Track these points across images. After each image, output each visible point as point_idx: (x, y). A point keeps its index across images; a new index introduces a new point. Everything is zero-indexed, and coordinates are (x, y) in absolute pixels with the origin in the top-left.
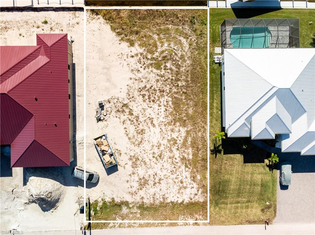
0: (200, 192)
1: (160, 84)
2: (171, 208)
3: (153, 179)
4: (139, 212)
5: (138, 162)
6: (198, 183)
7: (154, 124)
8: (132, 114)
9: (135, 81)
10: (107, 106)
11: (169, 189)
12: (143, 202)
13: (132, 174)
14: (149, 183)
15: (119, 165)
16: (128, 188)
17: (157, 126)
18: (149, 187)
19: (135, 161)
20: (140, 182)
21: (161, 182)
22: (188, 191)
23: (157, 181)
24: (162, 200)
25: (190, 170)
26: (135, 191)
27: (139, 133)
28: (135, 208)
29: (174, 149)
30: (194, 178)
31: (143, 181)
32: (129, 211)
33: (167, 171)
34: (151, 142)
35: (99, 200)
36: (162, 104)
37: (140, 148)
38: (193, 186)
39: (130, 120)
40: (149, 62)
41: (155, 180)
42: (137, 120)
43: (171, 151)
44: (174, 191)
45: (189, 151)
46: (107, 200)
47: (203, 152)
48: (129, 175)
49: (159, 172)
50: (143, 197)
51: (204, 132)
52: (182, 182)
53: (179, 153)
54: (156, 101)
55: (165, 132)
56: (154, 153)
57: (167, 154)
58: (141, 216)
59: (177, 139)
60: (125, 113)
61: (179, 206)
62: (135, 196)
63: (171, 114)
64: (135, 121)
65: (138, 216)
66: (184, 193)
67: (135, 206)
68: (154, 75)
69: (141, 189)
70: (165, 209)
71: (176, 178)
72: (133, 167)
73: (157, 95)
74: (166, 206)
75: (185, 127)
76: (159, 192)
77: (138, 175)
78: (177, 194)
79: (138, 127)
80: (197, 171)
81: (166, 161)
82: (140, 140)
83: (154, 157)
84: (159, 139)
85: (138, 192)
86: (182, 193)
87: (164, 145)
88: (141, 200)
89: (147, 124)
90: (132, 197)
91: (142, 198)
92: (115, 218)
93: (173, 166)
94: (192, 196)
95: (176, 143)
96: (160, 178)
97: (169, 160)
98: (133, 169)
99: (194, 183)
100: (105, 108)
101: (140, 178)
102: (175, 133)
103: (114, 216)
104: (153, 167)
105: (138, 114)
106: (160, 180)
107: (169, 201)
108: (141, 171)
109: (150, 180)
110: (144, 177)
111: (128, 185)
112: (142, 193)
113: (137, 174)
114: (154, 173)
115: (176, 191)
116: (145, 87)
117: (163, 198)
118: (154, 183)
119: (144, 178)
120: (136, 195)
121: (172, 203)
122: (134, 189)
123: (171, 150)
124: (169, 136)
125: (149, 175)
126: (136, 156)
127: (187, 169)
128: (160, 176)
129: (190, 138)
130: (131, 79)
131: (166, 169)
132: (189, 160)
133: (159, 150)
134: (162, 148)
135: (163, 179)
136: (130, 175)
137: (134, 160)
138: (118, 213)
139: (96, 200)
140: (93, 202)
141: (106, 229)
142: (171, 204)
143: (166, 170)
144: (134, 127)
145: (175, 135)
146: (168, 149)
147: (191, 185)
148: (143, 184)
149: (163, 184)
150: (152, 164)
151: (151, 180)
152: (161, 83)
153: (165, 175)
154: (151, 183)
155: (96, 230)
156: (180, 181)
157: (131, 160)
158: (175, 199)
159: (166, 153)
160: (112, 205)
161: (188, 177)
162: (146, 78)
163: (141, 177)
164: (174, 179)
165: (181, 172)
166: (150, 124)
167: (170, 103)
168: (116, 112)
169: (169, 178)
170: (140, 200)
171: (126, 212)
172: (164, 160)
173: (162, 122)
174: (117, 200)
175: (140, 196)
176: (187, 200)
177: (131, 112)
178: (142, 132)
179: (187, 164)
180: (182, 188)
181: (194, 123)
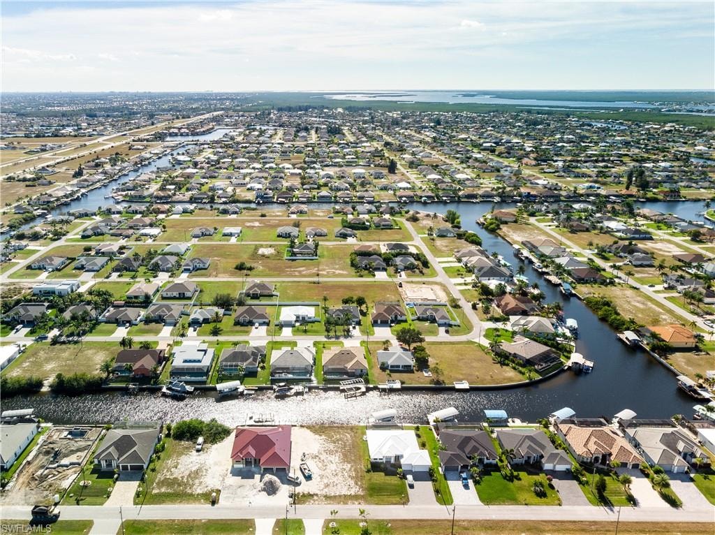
0: (361, 490)
1: (335, 449)
2: (344, 498)
3: (333, 484)
4: (324, 498)
5: (324, 477)
6: (359, 486)
7: (332, 463)
9: (322, 448)
11: (342, 488)
12: (327, 494)
15: (313, 477)
16: (318, 487)
17: (334, 463)
18: (330, 487)
19: (322, 477)
22: (354, 489)
23: (335, 484)
25: (354, 480)
27: (324, 466)
29: (344, 472)
30: (356, 484)
32: (318, 498)
34: (331, 469)
35: (300, 492)
36: (337, 456)
37: (325, 472)
39: (319, 461)
40: (329, 441)
42: (323, 461)
45: (353, 473)
46: (305, 493)
47: (361, 473)
48: (319, 482)
50: (327, 492)
51: (361, 465)
52: (349, 485)
53: (347, 474)
54: (333, 454)
55: (339, 465)
56: (333, 473)
59: (346, 468)
60: (317, 459)
61: (348, 496)
62: (322, 491)
63: (342, 459)
65: (324, 500)
67: (322, 496)
68: (332, 446)
70: (340, 498)
71: (346, 484)
73: (334, 452)
74: (341, 496)
75: (350, 464)
76: (336, 490)
78: (347, 491)
80: (358, 480)
82: (325, 468)
83: (333, 475)
84: (335, 468)
85: (324, 489)
87: (338, 470)
89: (329, 463)
90: (320, 492)
93: (344, 479)
94: (356, 492)
95: (345, 470)
97: (341, 476)
98: (321, 479)
99: (357, 486)
100: (306, 456)
101: (325, 483)
103: (309, 500)
104: (332, 479)
105: (324, 459)
106: (337, 484)
107: (342, 494)
108: (326, 481)
112: (326, 490)
113: (323, 482)
114: (333, 481)
115: (346, 489)
116: (328, 449)
117: (339, 493)
119: (327, 483)
121: (344, 495)
122: (321, 488)
123: (342, 472)
124: (341, 467)
125: (330, 482)
126: (323, 474)
127: (352, 480)
128: (337, 482)
130: (320, 447)
132: (353, 476)
133: (335, 472)
138: (311, 499)
140: (297, 493)
141: (304, 505)
143: (340, 480)
144: (322, 464)
145: (344, 467)
147: (355, 487)
148: (326, 486)
149: (339, 486)
150: (332, 477)
153: (340, 482)
154: (331, 485)
155: (298, 505)
157: (320, 476)
158: (346, 493)
159: (339, 474)
160: (308, 495)
161: (353, 483)
162: (328, 447)
165: (349, 481)
167: (341, 455)
168: (312, 458)
169: (342, 483)
170: (325, 493)
171: (316, 499)
172: (338, 476)
173: (337, 462)
174: (311, 493)
176: (353, 494)
177: (320, 459)
178: (326, 465)
179: (352, 478)
180: (349, 489)
181: (355, 462)
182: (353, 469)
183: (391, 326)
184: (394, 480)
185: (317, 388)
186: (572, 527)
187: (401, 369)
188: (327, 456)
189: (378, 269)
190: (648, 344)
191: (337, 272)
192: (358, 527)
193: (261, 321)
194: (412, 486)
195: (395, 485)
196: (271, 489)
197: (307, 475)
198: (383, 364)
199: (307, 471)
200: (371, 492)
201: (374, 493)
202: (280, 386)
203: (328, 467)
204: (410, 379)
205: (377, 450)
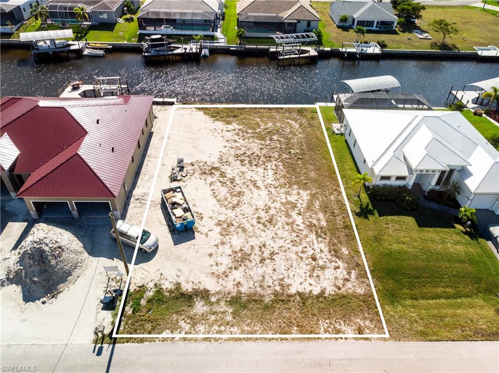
0: (353, 275)
1: (264, 152)
2: (299, 305)
3: (260, 253)
4: (231, 310)
5: (232, 229)
6: (346, 260)
7: (258, 187)
8: (225, 176)
9: (231, 149)
10: (188, 168)
11: (291, 269)
12: (239, 292)
13: (220, 244)
14: (251, 259)
15: (198, 232)
16: (211, 265)
17: (263, 188)
18: (252, 265)
20: (235, 257)
21: (274, 257)
22: (329, 273)
23: (266, 254)
24: (278, 288)
25: (327, 241)
26: (223, 271)
27: (235, 195)
28: (222, 303)
29: (294, 214)
31: (240, 255)
32: (209, 309)
33: (285, 241)
34: (254, 205)
35: (148, 286)
36: (269, 168)
37: (235, 212)
38: (337, 265)
39: (221, 182)
40: (249, 135)
41: (263, 253)
42: (231, 182)
43: (288, 216)
44: (301, 272)
45: (319, 216)
46: (164, 287)
47: (343, 217)
48: (215, 245)
49: (269, 242)
50: (239, 282)
51: (338, 195)
52: (314, 259)
53: (303, 219)
54: (259, 165)
55: (276, 194)
56: (259, 218)
57: (282, 219)
58: (234, 318)
59: (296, 202)
60: (214, 176)
61: (315, 301)
62: (223, 280)
63: (284, 177)
64: (228, 183)
65: (229, 318)
66: (322, 277)
67: (222, 300)
68: (256, 145)
69: (236, 268)
70: (286, 306)
71: (303, 252)
72: (222, 235)
73: (261, 160)
74: (289, 301)
75: (307, 190)
76: (272, 275)
77: (231, 246)
78: (308, 279)
79: (233, 189)
80: (340, 242)
81: (281, 228)
82: (235, 202)
83: (259, 222)
84: (267, 202)
85: (230, 273)
86: (318, 276)
87: (275, 208)
88: (236, 288)
89: (248, 186)
90: (218, 283)
91: (239, 284)
92: (177, 320)
93: (295, 235)
94: (340, 283)
95: (296, 207)
96: (272, 250)
97: (286, 226)
98: (222, 237)
99: (337, 260)
100: (185, 170)
101: (235, 250)
102: (293, 196)
103: (175, 317)
104: (258, 235)
105: (234, 177)
106: (272, 254)
107: (293, 291)
108: (237, 241)
109: (253, 253)
110: (243, 249)
111: (211, 261)
112: (237, 275)
113: (229, 245)
114: (261, 244)
115: (305, 273)
116: (245, 153)
117: (280, 285)
118: (260, 258)
119: (241, 250)
120: (225, 279)
121: (300, 294)
122: (222, 269)
123: (288, 214)
124: (282, 199)
125: (252, 246)
126: (228, 220)
127: (320, 239)
128: (273, 248)
129: (317, 202)
130: (225, 147)
131: (283, 238)
132: (321, 228)
133: (267, 214)
134: (273, 212)
135: (277, 253)
136: (217, 246)
137: (225, 226)
138: (183, 312)
139: (143, 286)
140: (136, 288)
141: (153, 342)
142: (298, 298)
143: (283, 240)
144: (227, 189)
145: (292, 199)
146: (283, 213)
147: (334, 264)
148: (240, 260)
150: (257, 231)
151: (255, 255)
152: (267, 150)
153: (282, 247)
154: (255, 258)
155: (129, 344)
156: (310, 256)
157: (219, 226)
158: (306, 288)
159: (279, 219)
160: (173, 295)
161: (324, 251)
162: (246, 147)
163: (237, 249)
164: (299, 253)
165: (311, 243)
166: (251, 186)
167: (281, 167)
168: (200, 174)
169: (288, 251)
170: (234, 288)
171: (202, 312)
172: (277, 227)
173: (271, 184)
174: (187, 287)
175: (234, 280)
176: (330, 290)
177: (223, 175)
178: (240, 194)
179: (320, 233)
180: (316, 268)
181: (321, 186)
182: (317, 204)
185: (225, 51)
187: (374, 28)
188: (244, 169)
195: (452, 259)
197: (178, 224)
198: (344, 20)
199: (179, 212)
200: (390, 284)
202: (152, 40)
203: (245, 198)
204: (394, 41)
205: (390, 154)
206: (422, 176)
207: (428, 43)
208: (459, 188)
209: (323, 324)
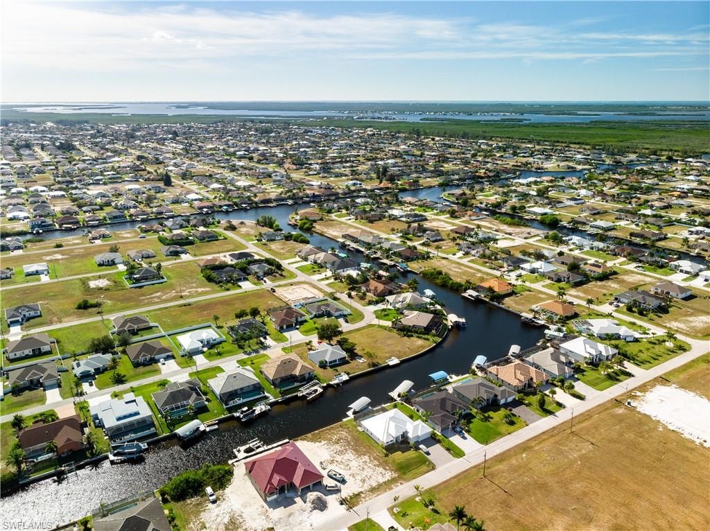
0: (393, 473)
1: (343, 448)
2: (385, 485)
3: (367, 478)
4: (370, 493)
5: (355, 475)
6: (389, 470)
7: (351, 460)
9: (331, 452)
11: (377, 478)
12: (369, 488)
15: (347, 479)
16: (357, 485)
17: (353, 460)
18: (367, 481)
19: (353, 476)
22: (387, 475)
25: (381, 467)
28: (367, 492)
29: (368, 464)
30: (386, 470)
31: (362, 480)
34: (355, 466)
36: (349, 453)
37: (351, 470)
38: (388, 472)
39: (339, 464)
40: (332, 444)
44: (380, 477)
45: (375, 462)
47: (381, 459)
48: (354, 481)
49: (367, 474)
53: (371, 464)
54: (345, 453)
55: (358, 460)
56: (359, 469)
57: (366, 467)
59: (366, 460)
60: (335, 463)
61: (388, 482)
63: (356, 454)
64: (341, 463)
68: (338, 446)
69: (364, 483)
71: (377, 473)
73: (344, 451)
74: (382, 485)
75: (366, 455)
76: (374, 481)
77: (358, 479)
78: (383, 478)
80: (385, 466)
82: (349, 468)
84: (358, 464)
85: (363, 485)
86: (385, 477)
90: (362, 488)
93: (372, 469)
94: (391, 476)
95: (367, 462)
97: (368, 468)
98: (354, 478)
101: (360, 480)
104: (363, 474)
105: (341, 461)
107: (381, 482)
108: (359, 477)
110: (362, 478)
114: (365, 475)
116: (337, 451)
117: (377, 482)
120: (364, 487)
121: (383, 482)
122: (361, 486)
124: (361, 461)
125: (364, 477)
126: (352, 473)
128: (369, 475)
130: (328, 452)
131: (370, 472)
134: (362, 466)
135: (371, 476)
144: (343, 465)
145: (364, 460)
146: (365, 465)
149: (373, 477)
150: (361, 473)
153: (371, 474)
156: (380, 473)
157: (350, 476)
158: (384, 480)
160: (354, 496)
161: (383, 470)
162: (335, 449)
165: (378, 470)
166: (349, 461)
167: (353, 451)
169: (374, 474)
170: (367, 488)
172: (366, 469)
173: (354, 458)
174: (356, 493)
175: (366, 486)
176: (390, 478)
177: (337, 461)
178: (348, 465)
179: (378, 466)
180: (383, 475)
181: (369, 453)
182: (372, 459)
183: (297, 329)
184: (411, 454)
185: (278, 404)
186: (545, 437)
187: (339, 362)
188: (342, 457)
189: (240, 280)
190: (485, 297)
191: (200, 290)
192: (417, 502)
193: (164, 355)
194: (428, 453)
195: (414, 458)
196: (320, 505)
197: (339, 480)
198: (321, 363)
199: (338, 476)
200: (402, 471)
201: (405, 470)
202: (244, 412)
203: (351, 465)
204: (351, 369)
205: (386, 435)
206: (397, 438)
207: (366, 365)
208: (407, 438)
209: (393, 486)
